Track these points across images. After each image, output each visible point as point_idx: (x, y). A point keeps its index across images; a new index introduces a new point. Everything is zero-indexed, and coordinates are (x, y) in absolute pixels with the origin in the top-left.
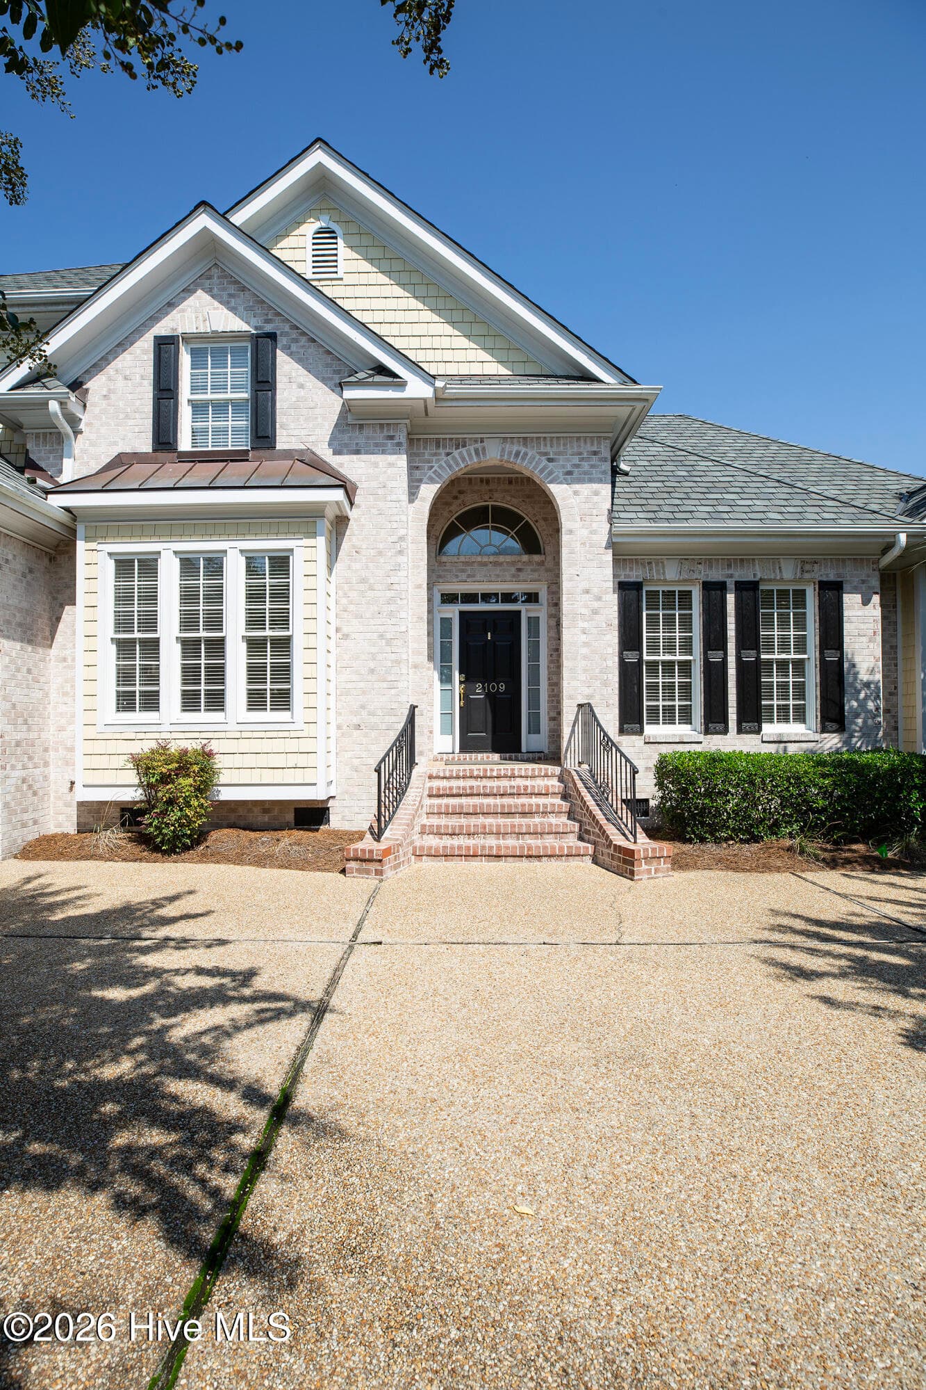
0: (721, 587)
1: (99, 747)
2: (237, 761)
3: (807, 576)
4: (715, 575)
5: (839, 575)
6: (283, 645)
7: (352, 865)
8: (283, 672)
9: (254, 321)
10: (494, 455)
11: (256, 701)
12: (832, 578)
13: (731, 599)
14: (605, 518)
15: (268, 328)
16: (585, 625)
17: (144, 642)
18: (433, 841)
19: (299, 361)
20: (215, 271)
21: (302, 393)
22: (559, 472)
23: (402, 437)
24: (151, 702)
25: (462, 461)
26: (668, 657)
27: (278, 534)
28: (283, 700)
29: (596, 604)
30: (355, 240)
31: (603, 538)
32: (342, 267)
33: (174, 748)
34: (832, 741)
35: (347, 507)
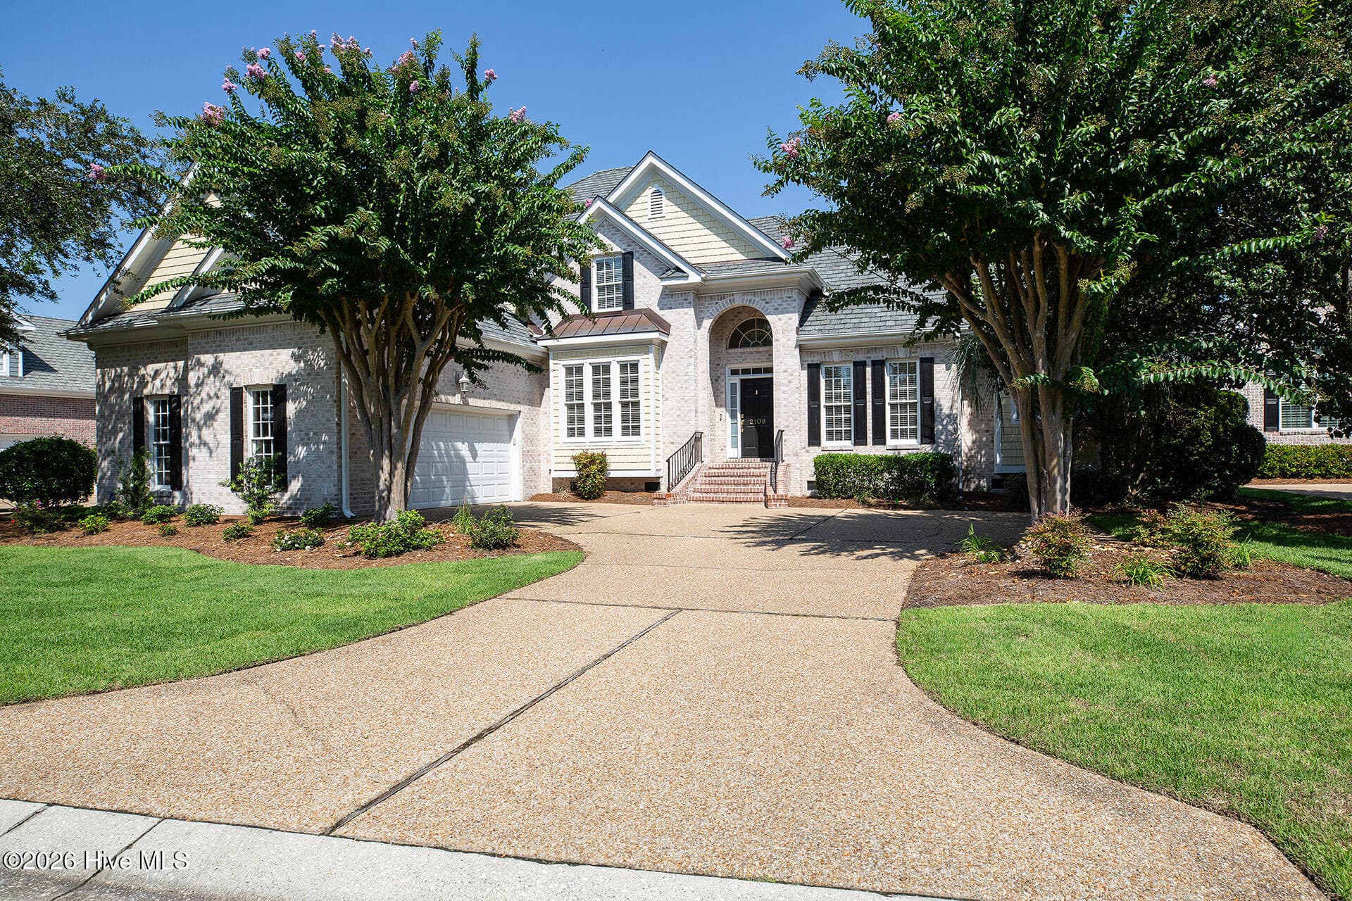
0: (864, 364)
1: (561, 453)
2: (617, 459)
3: (913, 355)
4: (860, 358)
5: (932, 354)
6: (636, 405)
7: (656, 501)
8: (636, 417)
9: (623, 246)
10: (739, 302)
11: (625, 431)
12: (928, 356)
13: (869, 370)
14: (795, 332)
15: (629, 249)
16: (785, 389)
17: (578, 405)
18: (698, 495)
19: (644, 264)
20: (606, 223)
21: (645, 280)
22: (771, 309)
23: (691, 299)
24: (582, 432)
25: (724, 306)
26: (838, 404)
27: (633, 353)
28: (636, 431)
29: (790, 378)
30: (671, 195)
31: (794, 343)
32: (665, 210)
33: (590, 452)
34: (928, 448)
35: (664, 338)
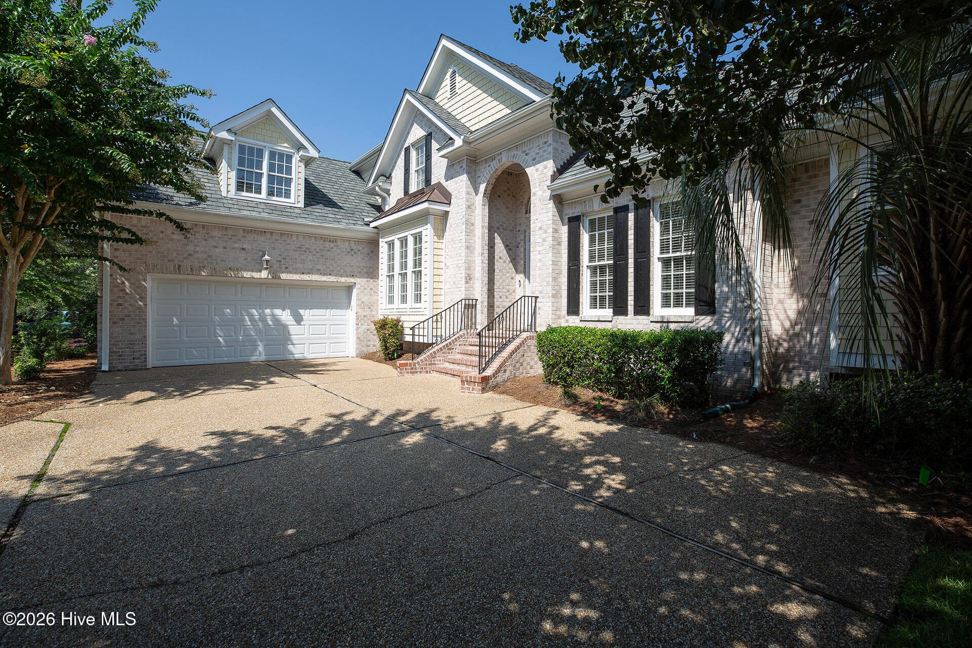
0: (625, 209)
2: (409, 325)
4: (622, 202)
9: (426, 130)
13: (631, 216)
15: (430, 131)
16: (540, 248)
17: (392, 276)
19: (437, 142)
20: (418, 113)
22: (531, 160)
23: (465, 165)
25: (494, 167)
26: (601, 262)
27: (414, 227)
29: (545, 235)
30: (460, 72)
32: (458, 87)
34: (705, 321)
35: (445, 208)
